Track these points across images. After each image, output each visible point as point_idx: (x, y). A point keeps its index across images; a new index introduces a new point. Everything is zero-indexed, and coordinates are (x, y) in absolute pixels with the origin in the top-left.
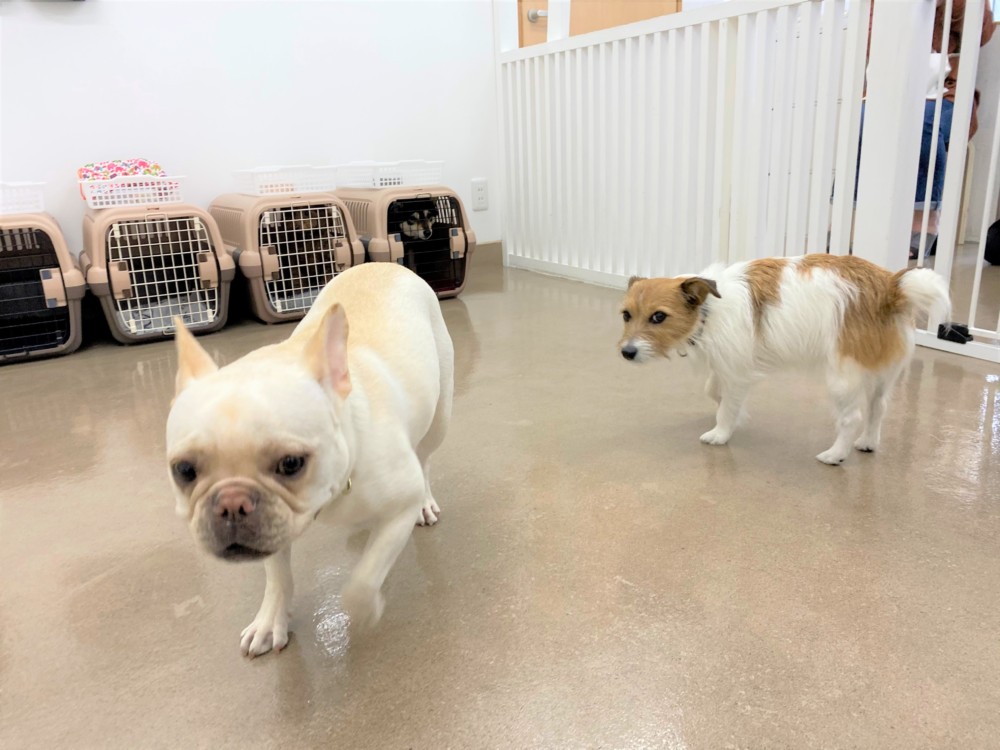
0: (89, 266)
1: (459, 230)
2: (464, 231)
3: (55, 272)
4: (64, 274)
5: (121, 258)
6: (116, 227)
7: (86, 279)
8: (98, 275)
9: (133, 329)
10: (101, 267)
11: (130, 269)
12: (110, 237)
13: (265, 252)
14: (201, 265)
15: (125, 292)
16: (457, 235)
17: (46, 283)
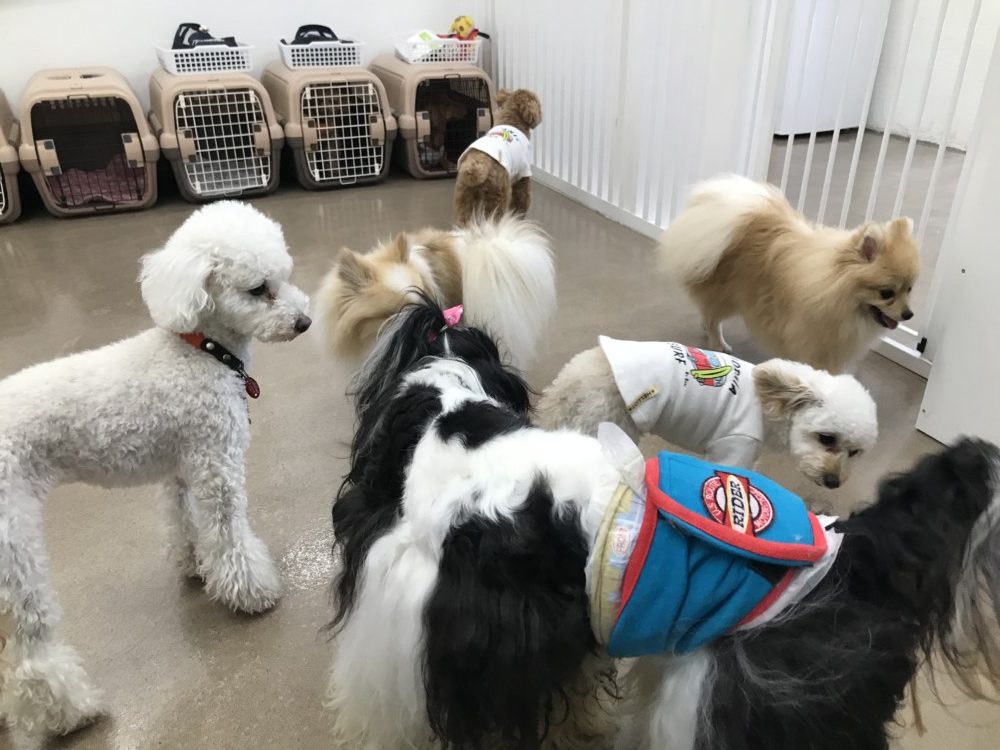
0: (161, 131)
1: (487, 111)
2: (491, 112)
3: (134, 136)
4: (142, 139)
5: (187, 127)
6: (181, 98)
7: (159, 142)
8: (169, 139)
9: (198, 190)
10: (171, 132)
11: (195, 136)
12: (177, 106)
13: (306, 126)
14: (257, 135)
15: (191, 157)
16: (484, 115)
17: (127, 146)
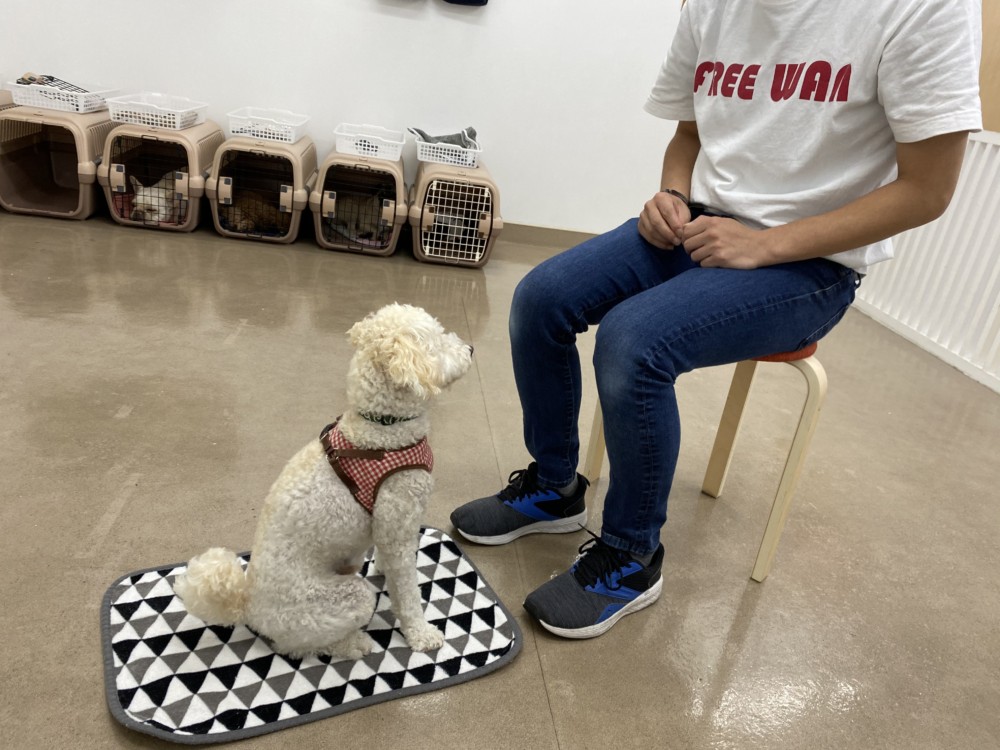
0: (413, 203)
6: (435, 183)
11: (436, 212)
15: (429, 227)
